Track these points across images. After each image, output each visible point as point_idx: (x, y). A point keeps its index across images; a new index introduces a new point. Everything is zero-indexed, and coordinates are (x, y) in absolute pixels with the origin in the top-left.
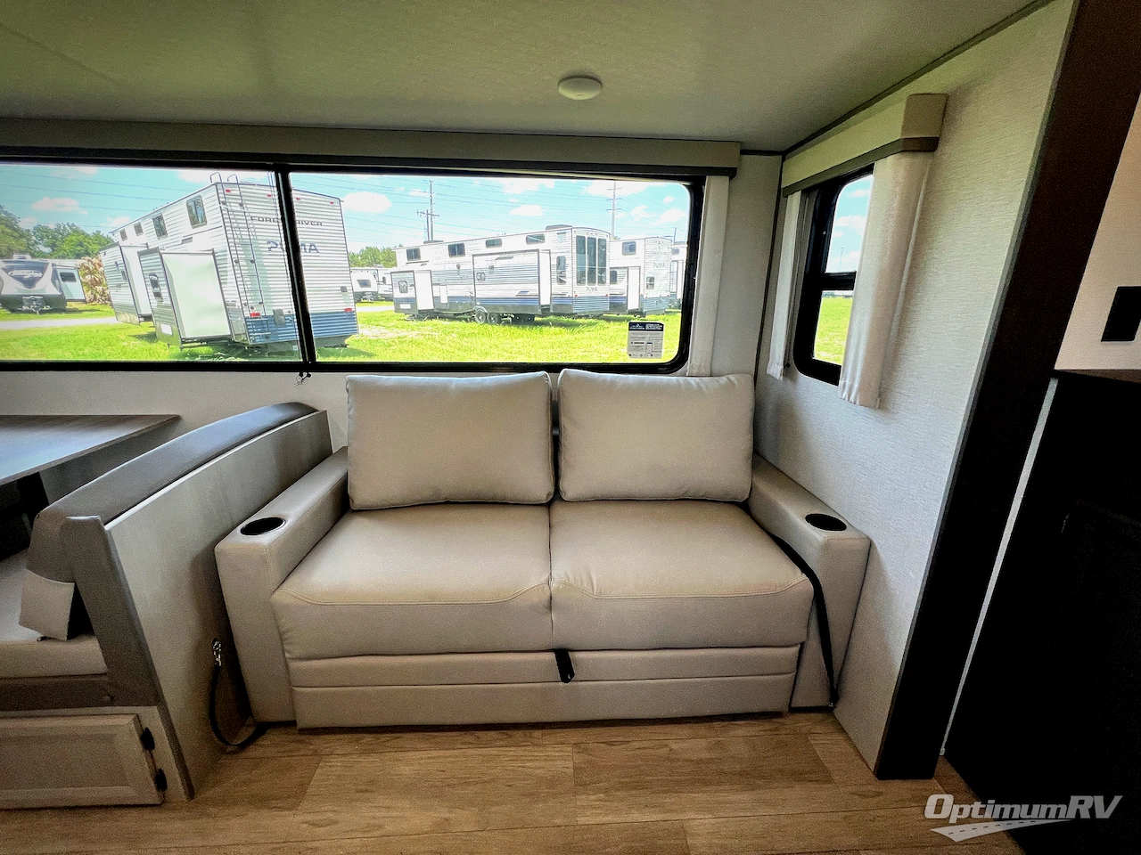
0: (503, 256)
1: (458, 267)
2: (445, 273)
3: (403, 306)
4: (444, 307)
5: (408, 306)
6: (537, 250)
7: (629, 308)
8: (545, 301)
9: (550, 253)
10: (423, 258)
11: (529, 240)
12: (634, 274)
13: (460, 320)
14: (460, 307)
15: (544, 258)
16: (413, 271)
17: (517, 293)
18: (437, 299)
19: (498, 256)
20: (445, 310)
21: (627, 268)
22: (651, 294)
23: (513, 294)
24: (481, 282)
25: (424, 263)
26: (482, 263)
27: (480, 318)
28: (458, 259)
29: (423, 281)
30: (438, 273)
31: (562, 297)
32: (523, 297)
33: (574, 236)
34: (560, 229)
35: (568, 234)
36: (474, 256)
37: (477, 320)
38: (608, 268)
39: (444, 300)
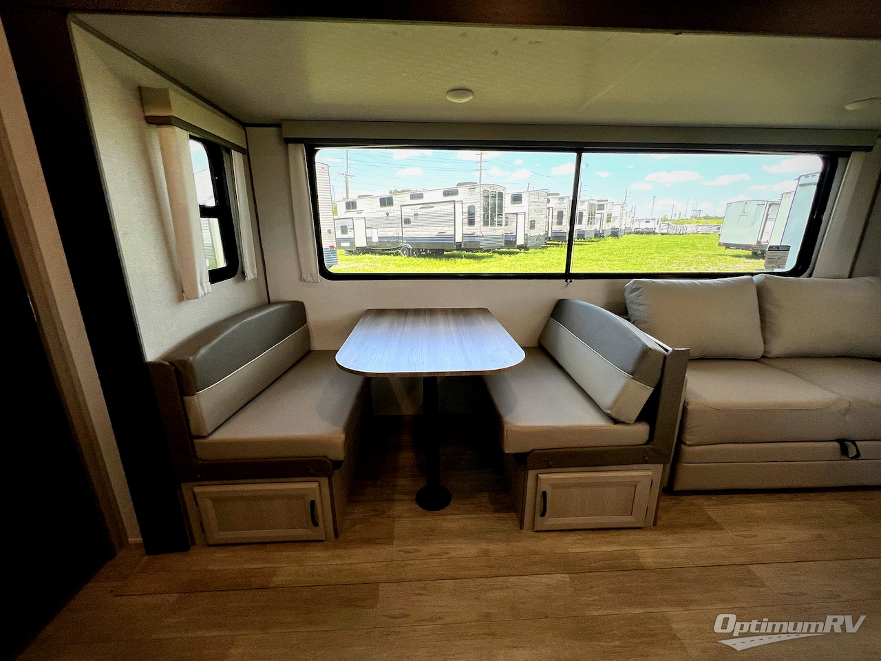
0: (426, 206)
1: (388, 215)
2: (378, 219)
3: (343, 244)
4: (375, 245)
5: (348, 244)
6: (454, 201)
7: (518, 244)
8: (458, 239)
9: (462, 203)
10: (359, 207)
11: (446, 193)
12: (521, 218)
13: (388, 254)
14: (388, 245)
15: (458, 206)
16: (352, 218)
17: (436, 233)
18: (368, 239)
19: (422, 206)
20: (376, 247)
21: (517, 214)
22: (533, 233)
23: (434, 234)
24: (407, 225)
25: (360, 212)
26: (408, 212)
27: (405, 252)
28: (387, 209)
29: (359, 225)
30: (372, 219)
31: (471, 236)
32: (441, 236)
33: (482, 190)
34: (471, 185)
35: (477, 190)
36: (401, 206)
37: (402, 254)
38: (504, 214)
39: (375, 239)
